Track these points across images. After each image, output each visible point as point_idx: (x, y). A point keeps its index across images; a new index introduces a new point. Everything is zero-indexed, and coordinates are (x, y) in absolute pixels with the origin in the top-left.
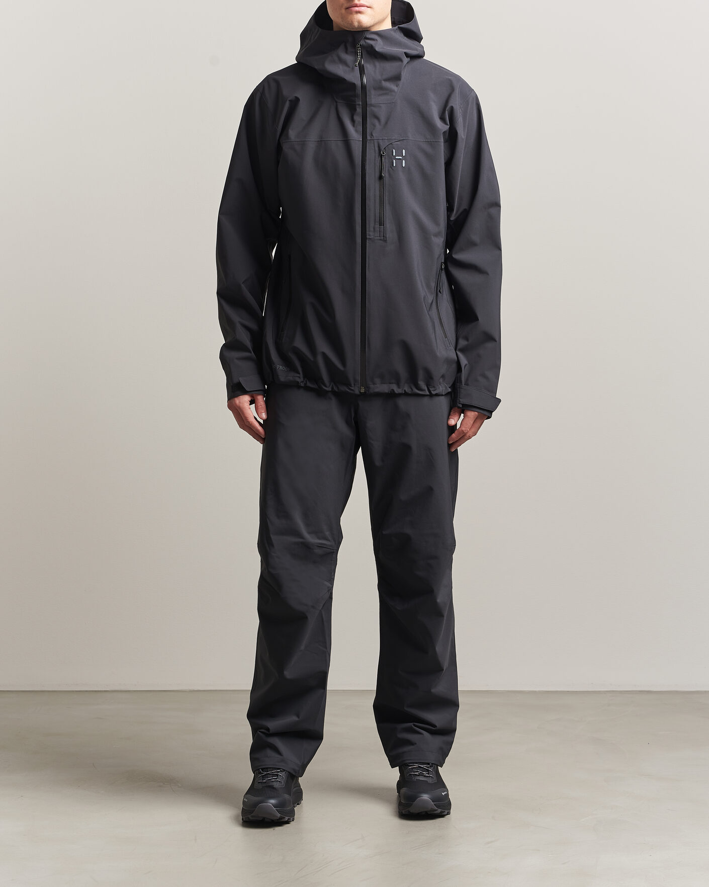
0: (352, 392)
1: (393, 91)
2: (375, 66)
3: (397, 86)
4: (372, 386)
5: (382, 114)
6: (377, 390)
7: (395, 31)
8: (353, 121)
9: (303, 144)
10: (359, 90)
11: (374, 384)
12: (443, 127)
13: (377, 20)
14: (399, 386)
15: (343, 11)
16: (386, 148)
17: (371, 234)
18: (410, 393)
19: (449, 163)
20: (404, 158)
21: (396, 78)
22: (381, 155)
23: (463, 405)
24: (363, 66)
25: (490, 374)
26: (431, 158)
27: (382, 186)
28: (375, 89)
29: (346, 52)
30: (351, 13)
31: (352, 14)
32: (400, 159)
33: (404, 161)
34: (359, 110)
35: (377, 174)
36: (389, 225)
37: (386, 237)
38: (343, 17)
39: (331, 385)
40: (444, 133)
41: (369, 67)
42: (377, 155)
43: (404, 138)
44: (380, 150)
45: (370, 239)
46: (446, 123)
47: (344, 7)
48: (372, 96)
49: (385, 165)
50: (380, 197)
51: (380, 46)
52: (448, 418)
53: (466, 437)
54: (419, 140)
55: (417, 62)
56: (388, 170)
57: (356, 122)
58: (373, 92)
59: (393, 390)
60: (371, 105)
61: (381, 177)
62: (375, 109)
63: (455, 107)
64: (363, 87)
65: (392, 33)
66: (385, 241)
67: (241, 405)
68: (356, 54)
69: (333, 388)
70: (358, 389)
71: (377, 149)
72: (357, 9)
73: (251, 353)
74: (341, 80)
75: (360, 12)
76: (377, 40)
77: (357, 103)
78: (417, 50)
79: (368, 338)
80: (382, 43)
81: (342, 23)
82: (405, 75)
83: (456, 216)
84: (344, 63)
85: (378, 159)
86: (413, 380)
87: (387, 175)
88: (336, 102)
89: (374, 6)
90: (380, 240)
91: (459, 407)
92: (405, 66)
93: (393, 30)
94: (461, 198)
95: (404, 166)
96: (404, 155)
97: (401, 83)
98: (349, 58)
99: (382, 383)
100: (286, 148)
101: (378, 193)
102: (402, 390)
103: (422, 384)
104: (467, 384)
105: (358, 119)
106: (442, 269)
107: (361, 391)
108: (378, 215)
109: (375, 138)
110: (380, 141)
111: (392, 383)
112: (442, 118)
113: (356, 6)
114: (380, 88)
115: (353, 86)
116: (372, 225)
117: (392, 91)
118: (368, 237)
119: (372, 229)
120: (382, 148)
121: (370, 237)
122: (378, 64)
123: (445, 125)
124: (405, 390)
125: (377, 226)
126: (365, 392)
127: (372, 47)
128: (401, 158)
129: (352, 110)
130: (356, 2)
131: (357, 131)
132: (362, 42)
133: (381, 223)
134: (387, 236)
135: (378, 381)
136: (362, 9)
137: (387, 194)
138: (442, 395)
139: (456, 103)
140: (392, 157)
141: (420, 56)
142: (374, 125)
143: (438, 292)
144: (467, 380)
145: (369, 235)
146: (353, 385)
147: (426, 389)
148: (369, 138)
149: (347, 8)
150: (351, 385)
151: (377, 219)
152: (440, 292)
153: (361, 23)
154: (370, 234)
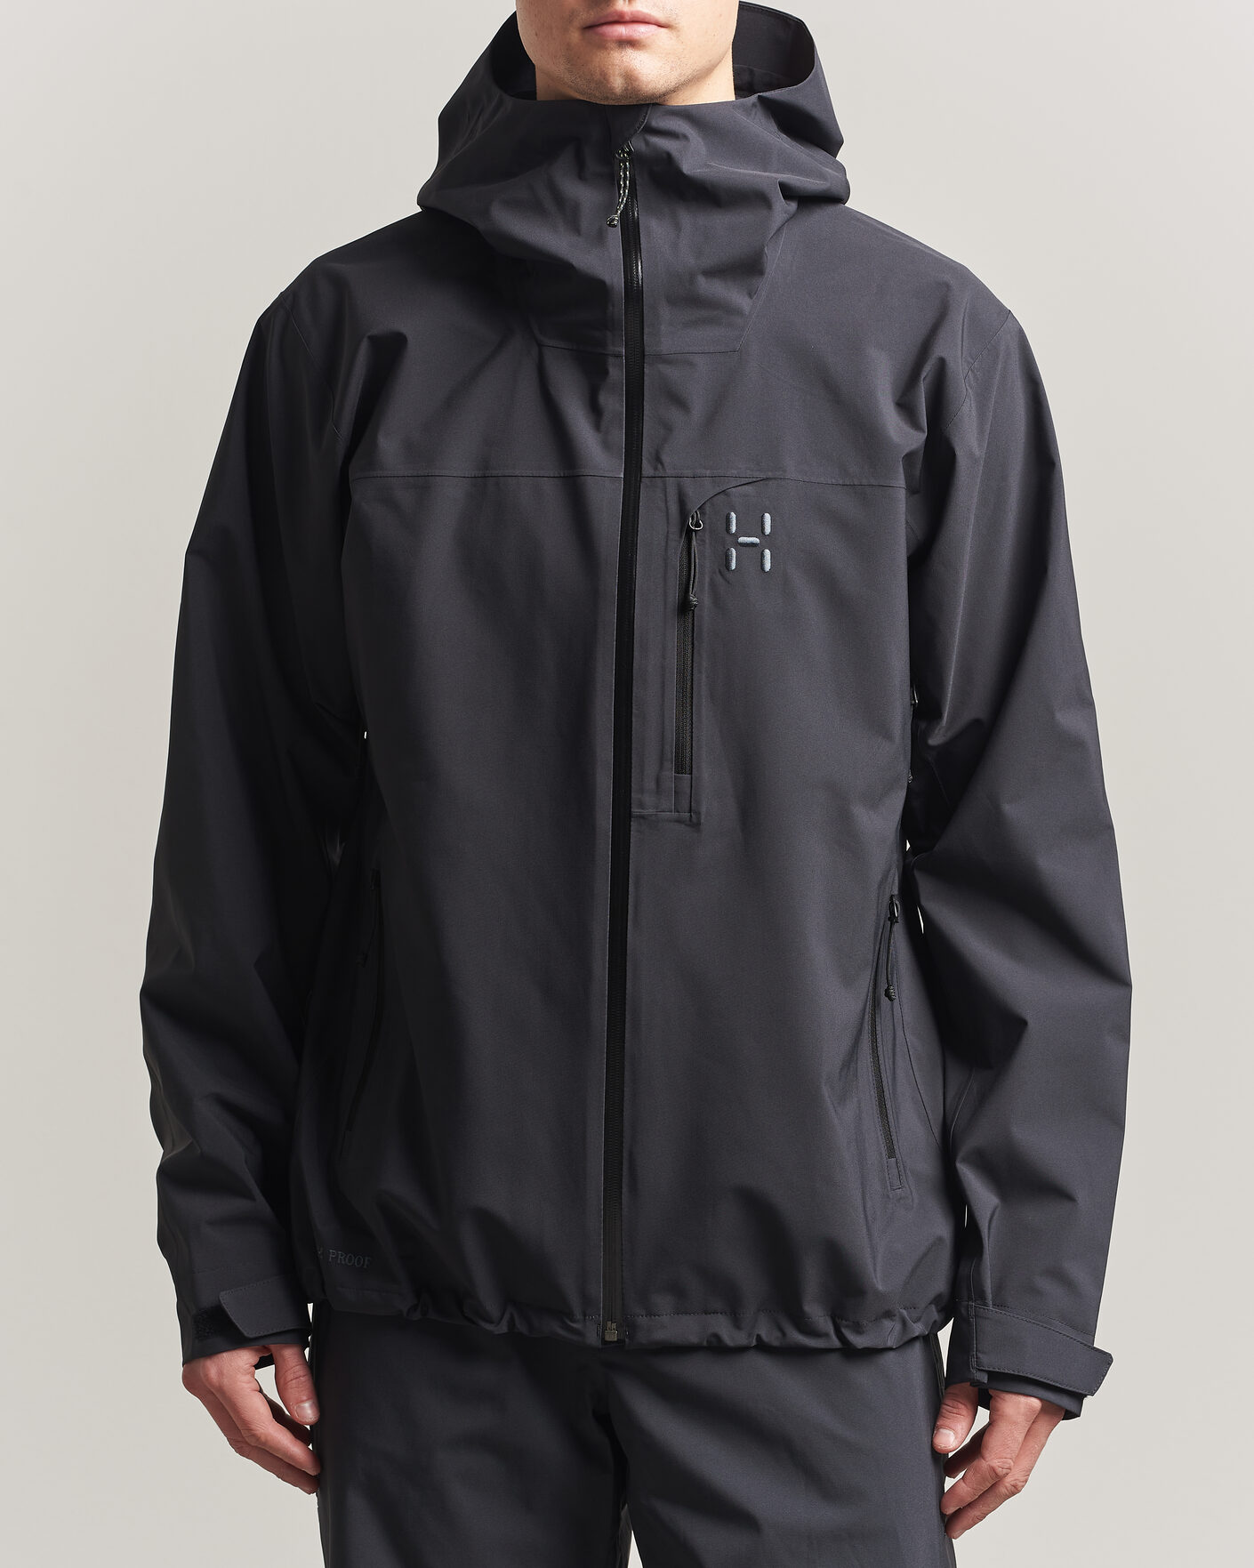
0: (575, 1338)
1: (738, 312)
2: (677, 226)
3: (750, 296)
4: (642, 1320)
5: (697, 387)
6: (660, 1335)
7: (747, 110)
8: (595, 410)
9: (423, 486)
10: (619, 308)
11: (650, 1314)
12: (904, 437)
13: (688, 72)
14: (737, 1323)
15: (575, 36)
16: (708, 508)
17: (649, 799)
18: (776, 1343)
19: (922, 560)
20: (768, 541)
21: (748, 268)
22: (689, 532)
23: (994, 1376)
24: (636, 224)
25: (1076, 1271)
26: (860, 539)
27: (689, 638)
28: (673, 301)
29: (581, 175)
30: (602, 45)
31: (606, 49)
32: (753, 545)
33: (767, 553)
34: (617, 373)
35: (674, 596)
36: (712, 774)
37: (698, 814)
38: (574, 59)
39: (507, 1316)
40: (909, 458)
41: (655, 230)
42: (675, 529)
43: (770, 474)
44: (684, 513)
45: (642, 817)
46: (916, 425)
47: (577, 23)
48: (663, 327)
49: (701, 566)
50: (681, 673)
51: (695, 159)
52: (934, 1428)
53: (1002, 1490)
54: (822, 480)
55: (821, 217)
56: (713, 585)
57: (607, 417)
58: (665, 313)
59: (716, 1336)
60: (661, 358)
61: (685, 608)
62: (673, 373)
63: (951, 364)
64: (634, 293)
65: (740, 117)
66: (695, 825)
67: (226, 1381)
68: (612, 180)
69: (512, 1323)
70: (594, 1331)
71: (674, 508)
72: (622, 30)
73: (251, 1197)
74: (561, 269)
75: (632, 43)
76: (685, 137)
77: (611, 349)
78: (822, 176)
79: (631, 1154)
80: (703, 150)
81: (567, 77)
82: (777, 258)
83: (950, 734)
84: (570, 215)
85: (677, 545)
86: (787, 1302)
87: (707, 600)
88: (540, 346)
89: (683, 23)
90: (679, 821)
91: (975, 1383)
92: (779, 229)
93: (743, 106)
94: (966, 672)
95: (768, 566)
96: (768, 530)
97: (764, 285)
98: (586, 196)
99: (678, 1311)
100: (364, 498)
101: (673, 661)
102: (750, 1335)
103: (817, 1314)
104: (1000, 1304)
105: (615, 404)
106: (892, 919)
107: (608, 1338)
108: (671, 736)
109: (669, 472)
110: (687, 482)
111: (715, 1312)
112: (905, 406)
113: (620, 20)
114: (692, 301)
115: (596, 289)
116: (651, 769)
117: (731, 310)
118: (635, 810)
119: (650, 784)
120: (693, 507)
121: (645, 812)
122: (691, 221)
123: (913, 432)
124: (759, 1337)
125: (669, 773)
126: (620, 1342)
127: (668, 160)
128: (756, 540)
129: (593, 371)
130: (621, 5)
131: (606, 445)
132: (636, 144)
133: (683, 764)
134: (703, 809)
135: (663, 1302)
136: (640, 31)
137: (704, 664)
138: (891, 1349)
139: (955, 349)
140: (724, 539)
141: (835, 198)
142: (668, 428)
143: (879, 994)
144: (999, 1288)
145: (641, 805)
146: (579, 1316)
147: (832, 1332)
148: (647, 469)
149: (590, 27)
150: (570, 1316)
151: (667, 747)
152: (887, 994)
153: (636, 79)
154: (645, 800)
